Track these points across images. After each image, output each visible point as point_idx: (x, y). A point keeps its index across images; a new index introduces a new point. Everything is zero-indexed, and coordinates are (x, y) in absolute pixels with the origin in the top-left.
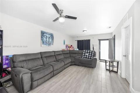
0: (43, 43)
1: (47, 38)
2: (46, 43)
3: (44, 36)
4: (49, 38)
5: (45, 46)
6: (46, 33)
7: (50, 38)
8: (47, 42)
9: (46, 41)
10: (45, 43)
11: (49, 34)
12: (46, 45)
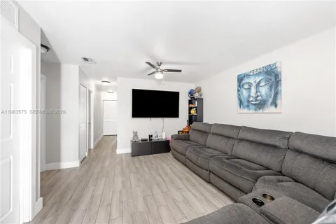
0: (241, 103)
1: (250, 89)
2: (249, 101)
3: (243, 85)
4: (258, 85)
5: (246, 110)
6: (247, 75)
7: (262, 84)
8: (251, 99)
9: (249, 96)
10: (246, 104)
11: (258, 74)
12: (249, 109)
